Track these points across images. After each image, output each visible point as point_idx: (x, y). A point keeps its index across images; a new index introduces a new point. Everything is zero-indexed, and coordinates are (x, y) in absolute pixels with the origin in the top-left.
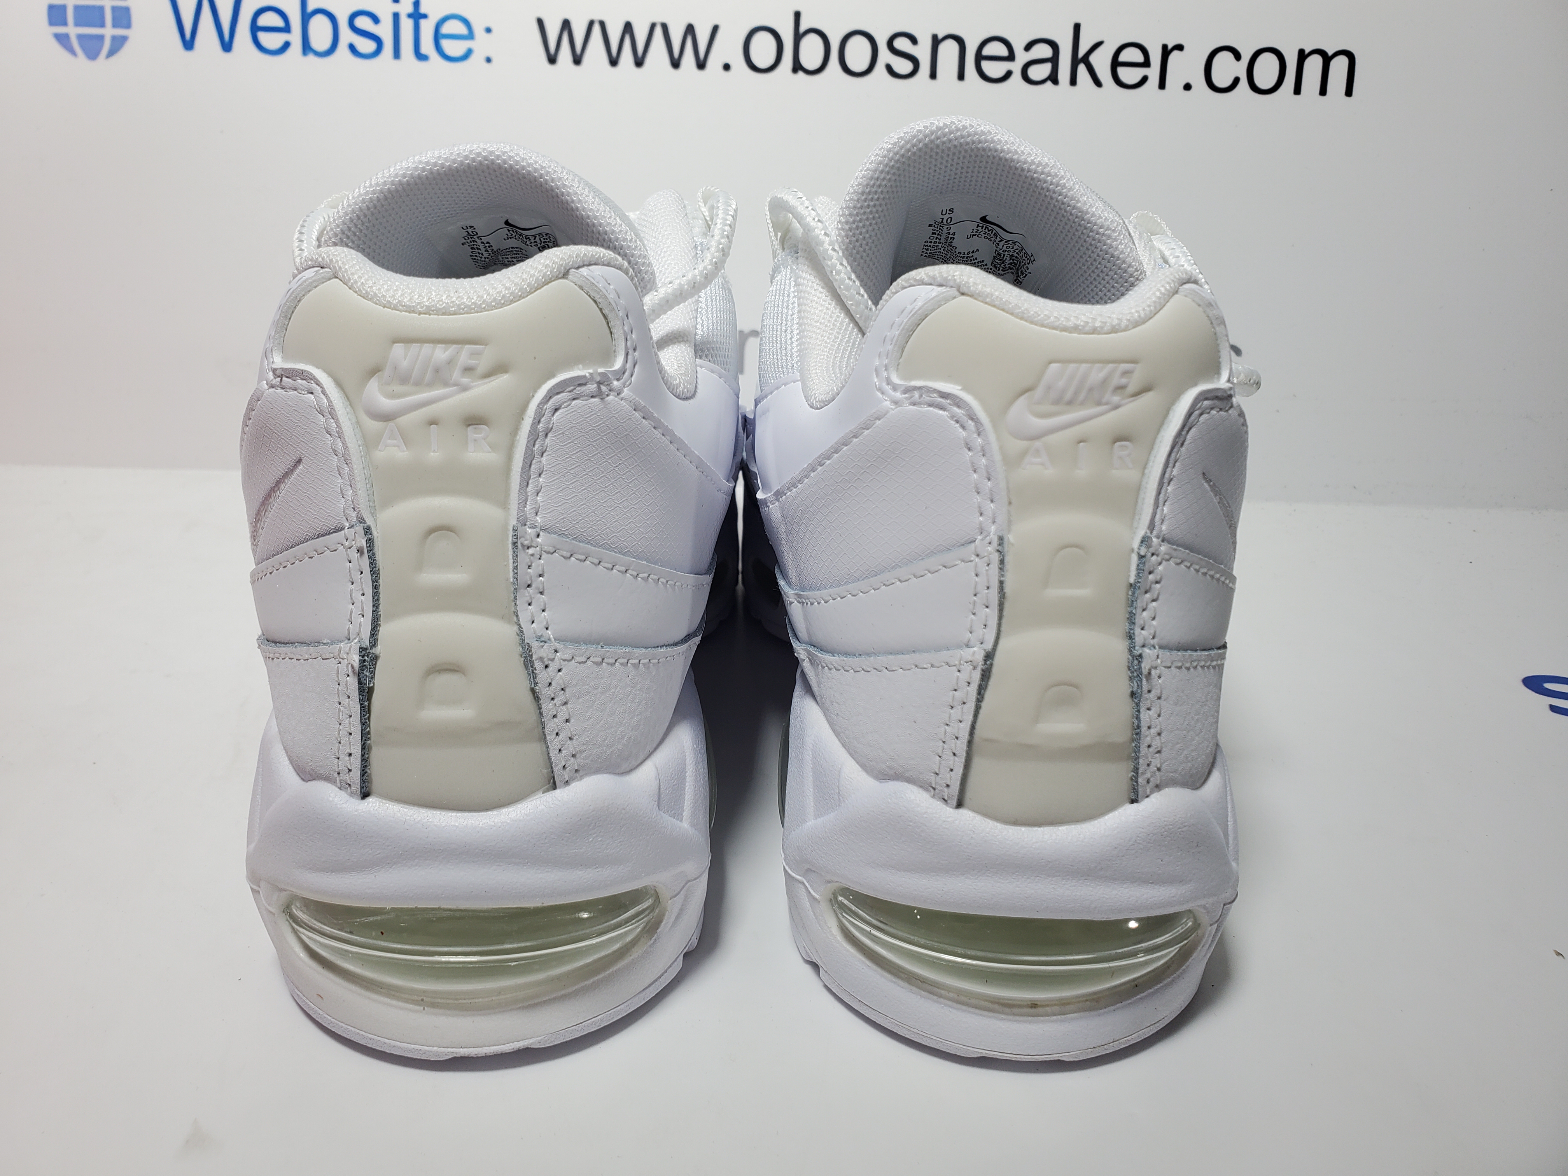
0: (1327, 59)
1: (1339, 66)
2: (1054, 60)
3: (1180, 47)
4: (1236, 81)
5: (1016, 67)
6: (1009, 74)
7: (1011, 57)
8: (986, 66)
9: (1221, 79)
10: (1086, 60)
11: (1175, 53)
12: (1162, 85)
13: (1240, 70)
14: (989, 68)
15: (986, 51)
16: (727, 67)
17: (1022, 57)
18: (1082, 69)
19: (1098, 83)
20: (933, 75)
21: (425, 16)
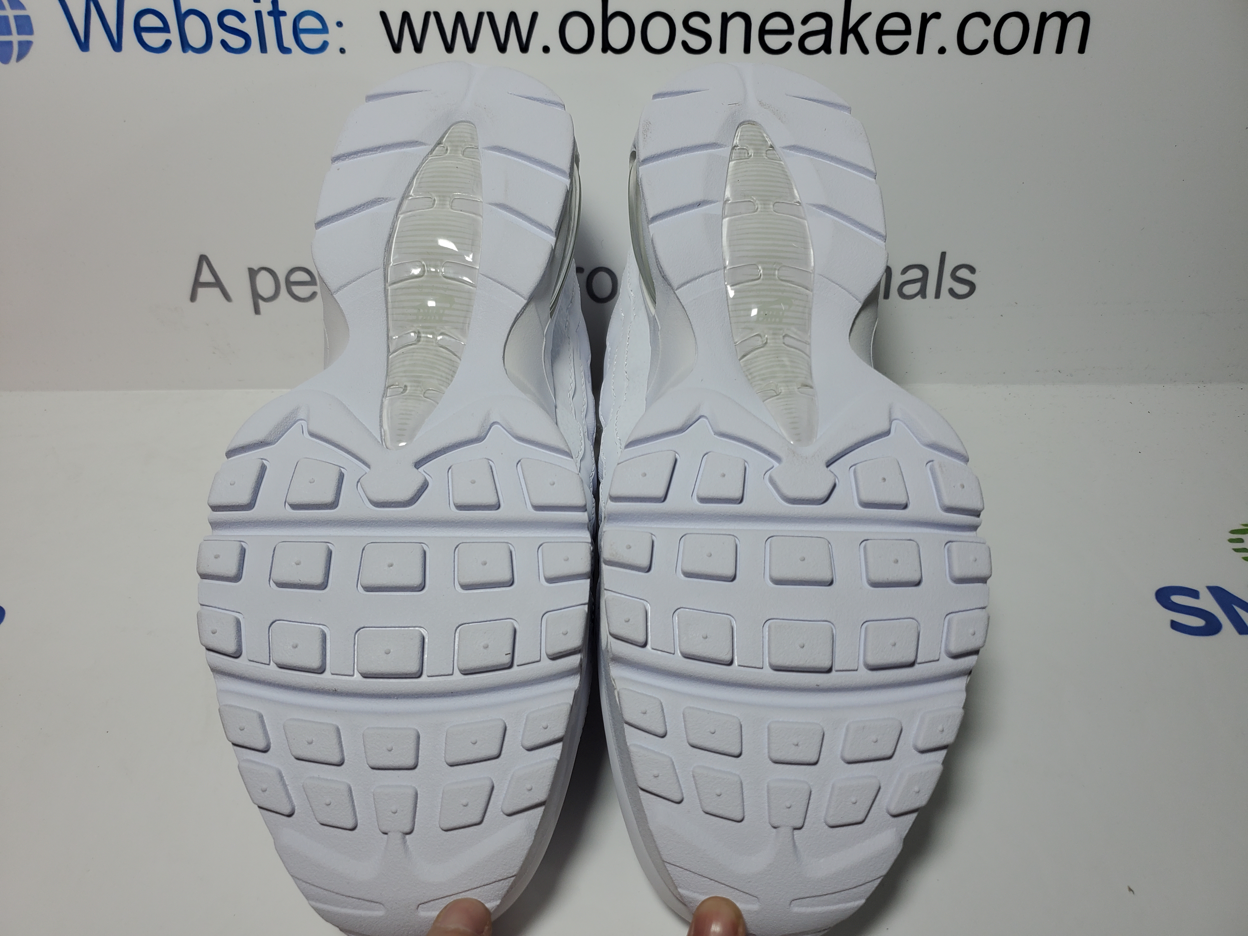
0: (1065, 20)
1: (1075, 27)
2: (827, 32)
3: (937, 15)
4: (985, 43)
5: (794, 39)
6: (788, 45)
7: (790, 31)
8: (768, 39)
9: (971, 43)
10: (855, 30)
11: (933, 21)
12: (920, 50)
13: (989, 33)
14: (770, 40)
15: (770, 26)
16: (546, 49)
17: (800, 30)
18: (851, 38)
19: (865, 50)
20: (723, 50)
21: (284, 13)
